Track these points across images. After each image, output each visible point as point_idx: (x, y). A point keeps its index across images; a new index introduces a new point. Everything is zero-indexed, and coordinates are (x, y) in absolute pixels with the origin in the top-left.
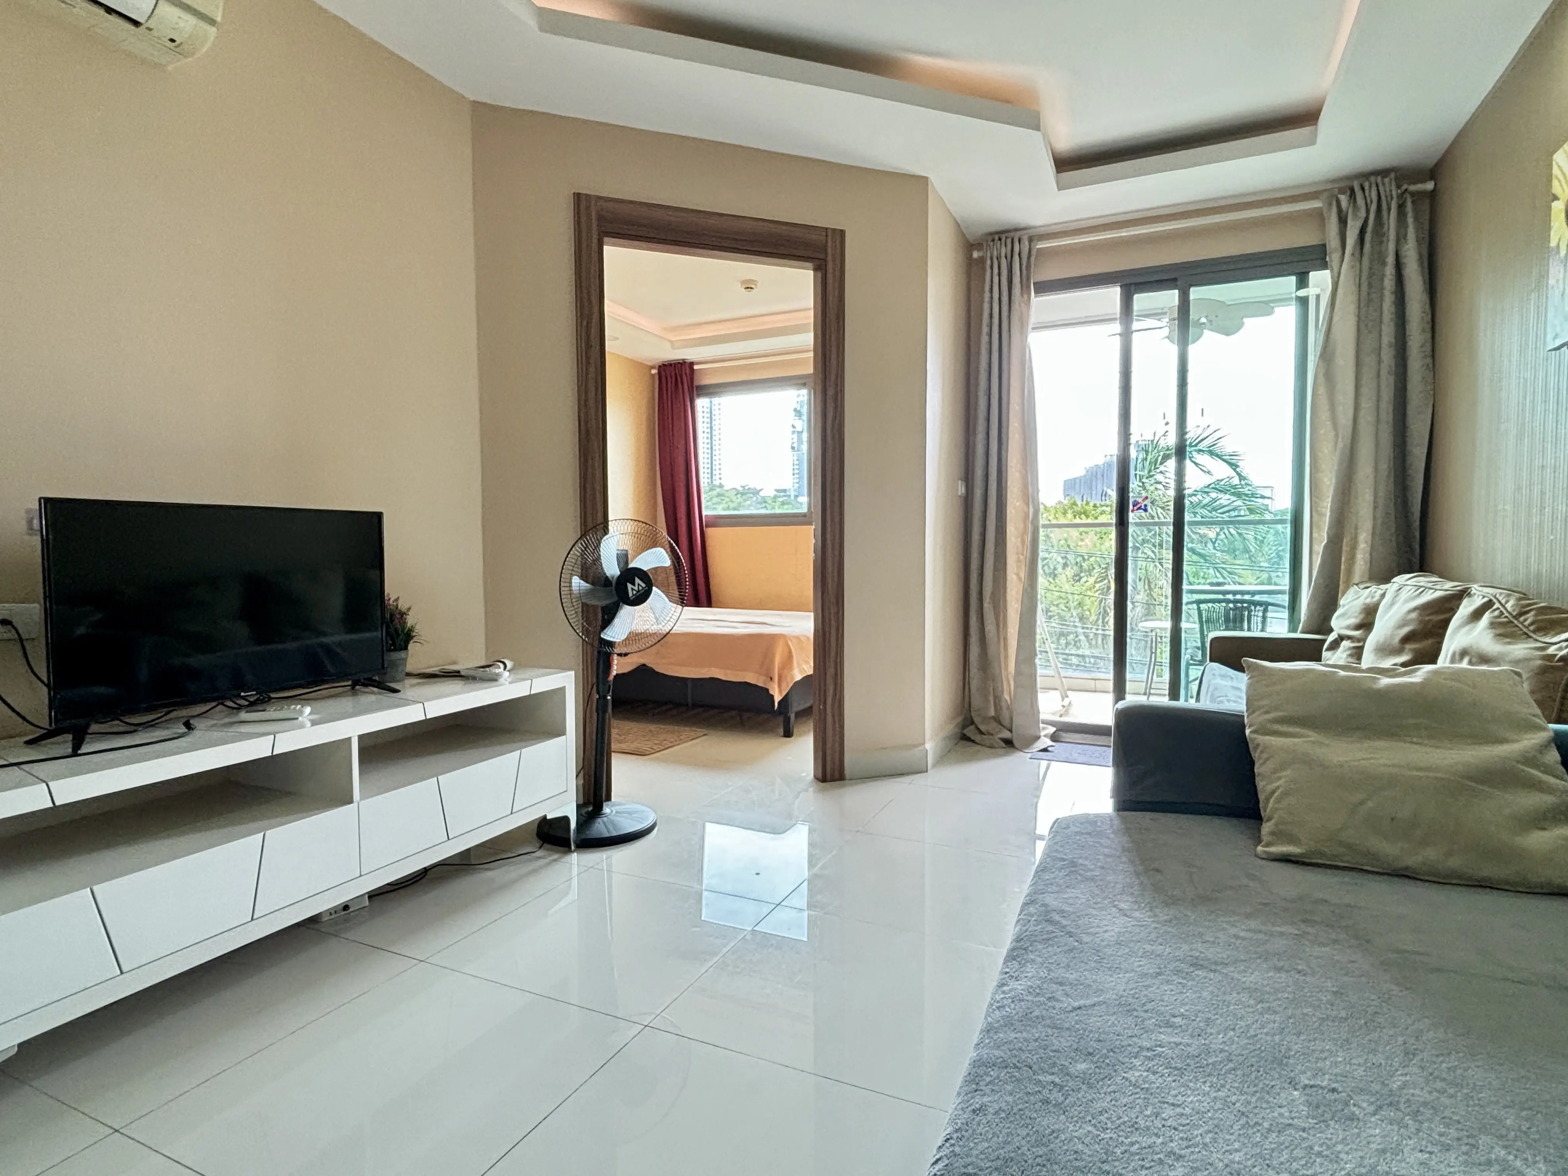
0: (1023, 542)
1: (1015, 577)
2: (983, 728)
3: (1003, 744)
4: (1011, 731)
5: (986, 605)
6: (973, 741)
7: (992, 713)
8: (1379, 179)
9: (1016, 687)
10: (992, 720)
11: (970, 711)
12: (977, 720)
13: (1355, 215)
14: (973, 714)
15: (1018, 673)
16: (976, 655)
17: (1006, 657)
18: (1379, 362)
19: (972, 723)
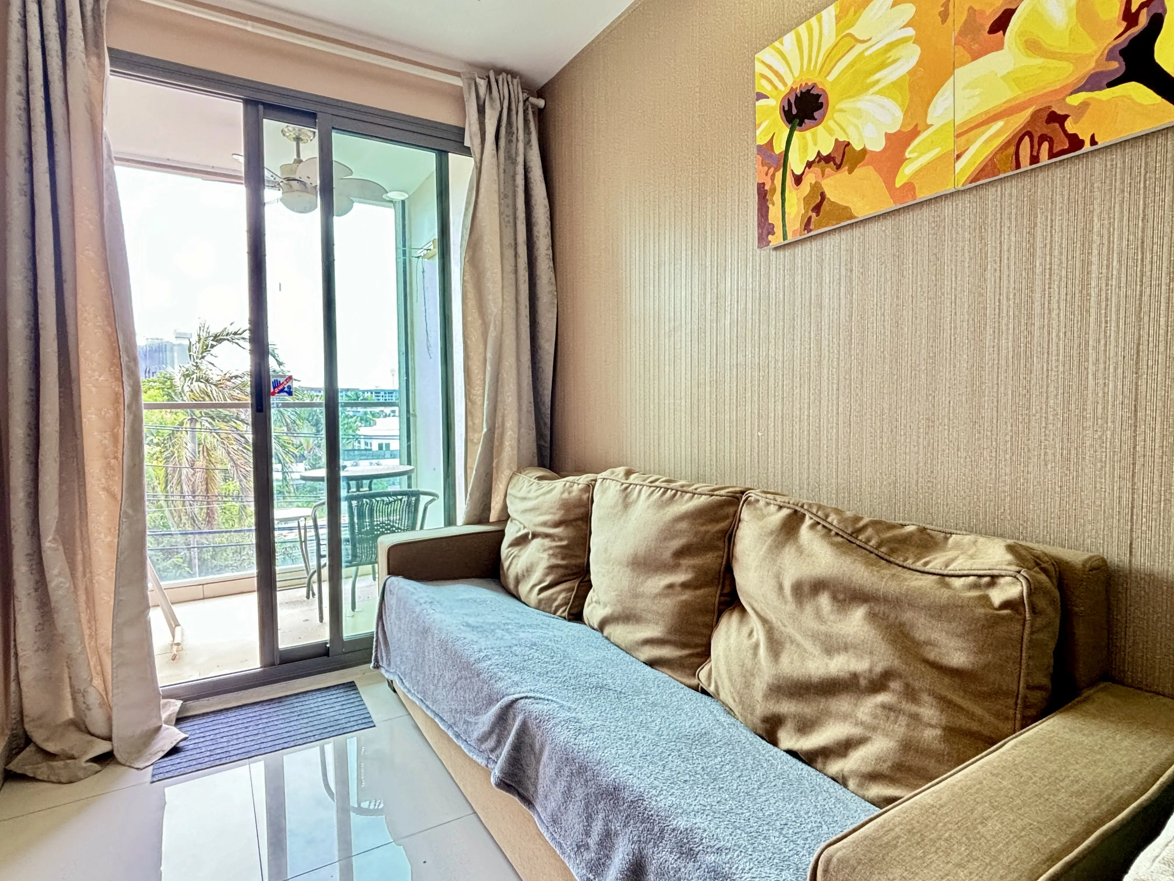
0: (115, 438)
1: (103, 494)
2: (51, 747)
3: (96, 766)
4: (109, 739)
5: (48, 543)
6: (34, 779)
7: (70, 714)
8: (509, 77)
9: (115, 668)
10: (72, 728)
11: (22, 720)
12: (38, 736)
13: (492, 107)
14: (27, 727)
15: (118, 645)
16: (31, 628)
17: (93, 619)
18: (516, 255)
19: (28, 741)
